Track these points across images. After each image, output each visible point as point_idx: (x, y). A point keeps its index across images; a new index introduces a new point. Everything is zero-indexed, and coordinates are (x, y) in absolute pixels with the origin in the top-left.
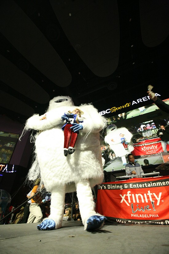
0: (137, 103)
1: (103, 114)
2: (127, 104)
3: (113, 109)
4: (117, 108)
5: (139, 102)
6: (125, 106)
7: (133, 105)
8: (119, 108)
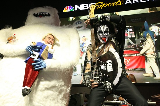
0: (131, 3)
1: (85, 8)
2: (119, 1)
3: (100, 4)
4: (104, 4)
5: (134, 2)
6: (116, 4)
7: (126, 4)
8: (108, 5)
